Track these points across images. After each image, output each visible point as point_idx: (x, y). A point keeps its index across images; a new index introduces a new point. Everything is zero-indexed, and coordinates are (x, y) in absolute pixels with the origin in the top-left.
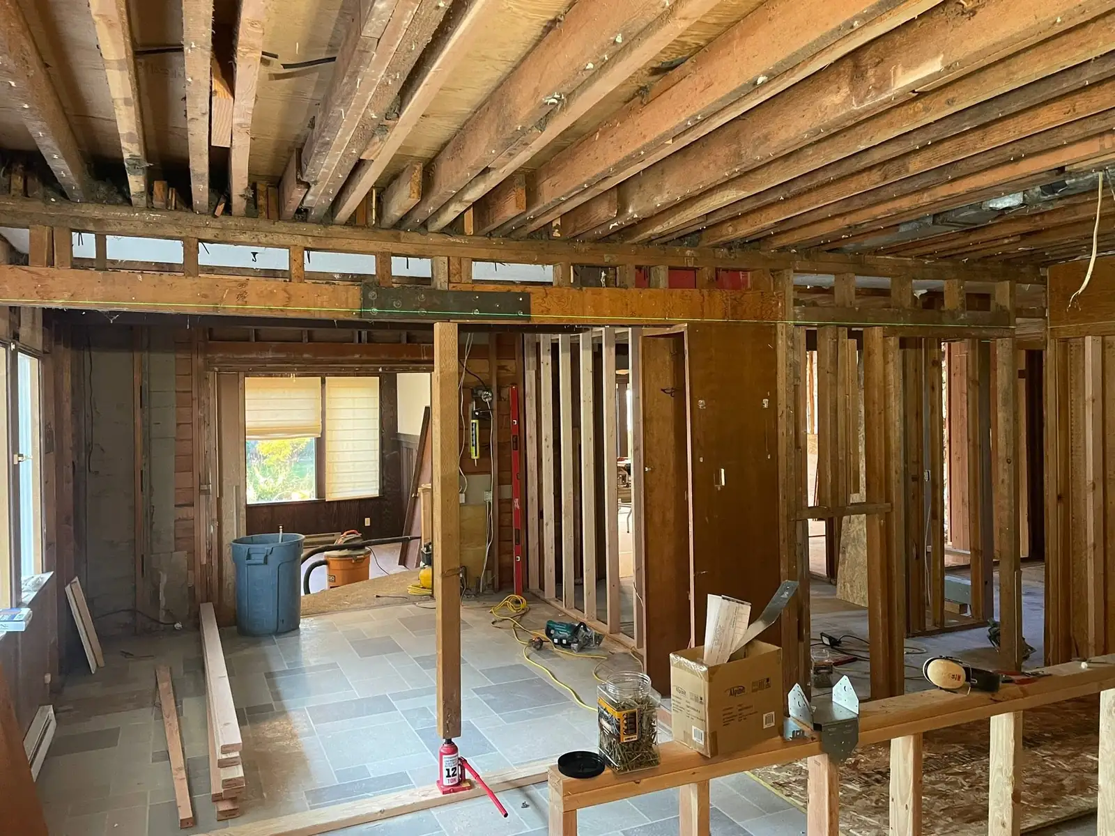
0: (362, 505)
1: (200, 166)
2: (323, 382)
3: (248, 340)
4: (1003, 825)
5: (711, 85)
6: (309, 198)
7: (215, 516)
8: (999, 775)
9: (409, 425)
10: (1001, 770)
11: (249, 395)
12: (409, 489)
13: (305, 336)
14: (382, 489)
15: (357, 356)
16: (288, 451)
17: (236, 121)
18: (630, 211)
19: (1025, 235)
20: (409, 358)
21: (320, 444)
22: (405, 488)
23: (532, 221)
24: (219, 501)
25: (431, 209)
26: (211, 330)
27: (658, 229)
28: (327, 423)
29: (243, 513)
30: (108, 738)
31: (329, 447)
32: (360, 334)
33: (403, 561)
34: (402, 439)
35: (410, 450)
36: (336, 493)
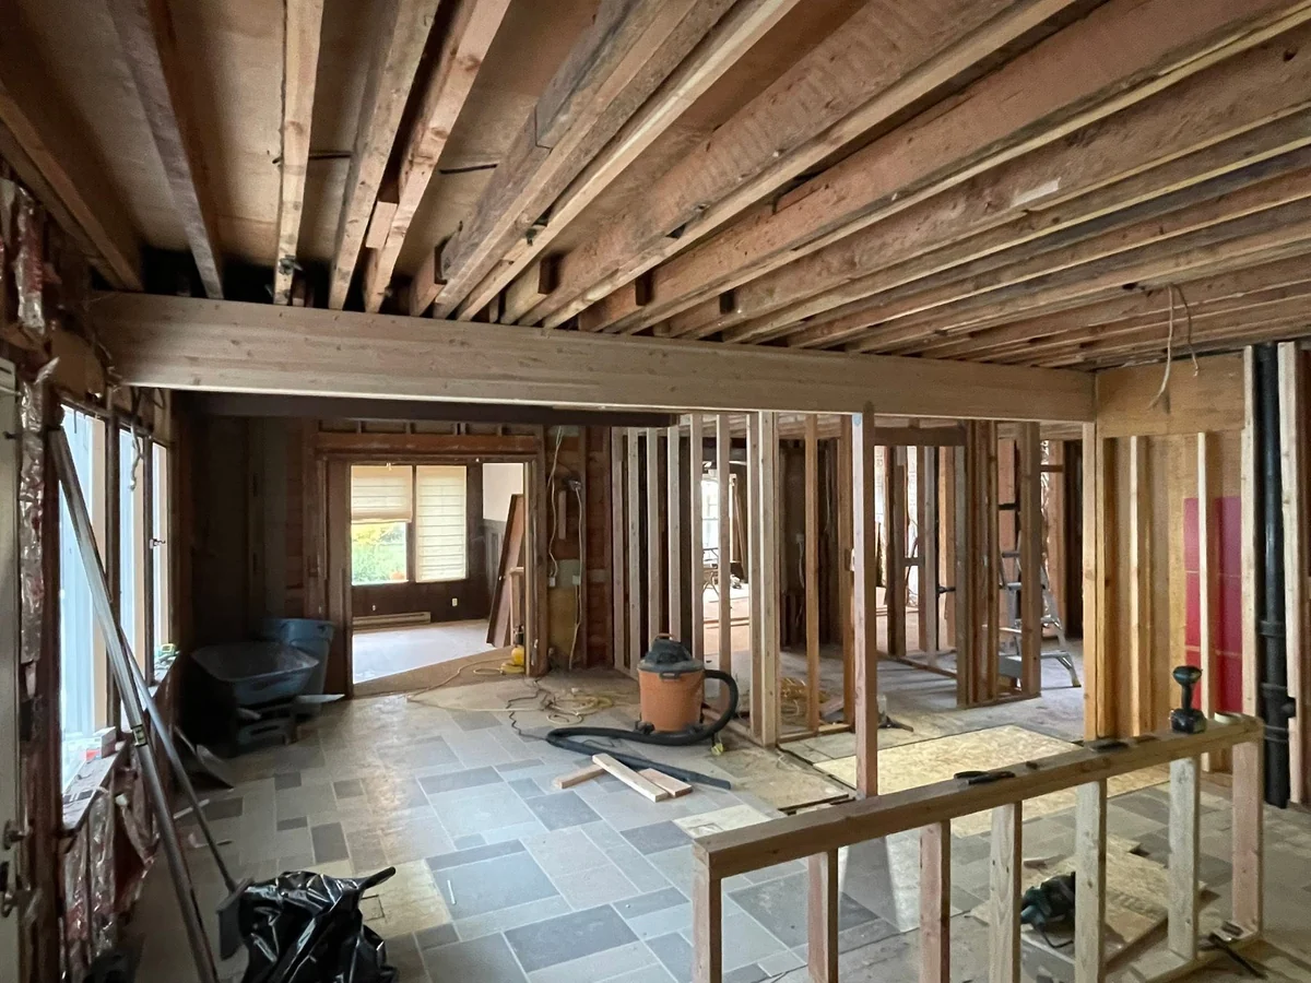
0: (450, 587)
1: (346, 264)
2: (414, 471)
3: (354, 431)
4: (1090, 885)
5: (843, 198)
6: (443, 294)
7: (323, 597)
8: (1085, 838)
9: (496, 511)
10: (1087, 834)
11: (354, 482)
12: (494, 572)
13: (408, 428)
14: (469, 572)
15: (456, 447)
16: (376, 535)
17: (395, 224)
18: (739, 311)
19: (1083, 346)
20: (505, 449)
21: (411, 529)
22: (491, 571)
23: (646, 319)
24: (327, 583)
25: (553, 307)
26: (320, 423)
27: (763, 330)
28: (418, 509)
29: (349, 594)
30: (235, 808)
31: (419, 531)
32: (459, 426)
33: (491, 640)
34: (487, 524)
35: (495, 536)
36: (427, 575)
